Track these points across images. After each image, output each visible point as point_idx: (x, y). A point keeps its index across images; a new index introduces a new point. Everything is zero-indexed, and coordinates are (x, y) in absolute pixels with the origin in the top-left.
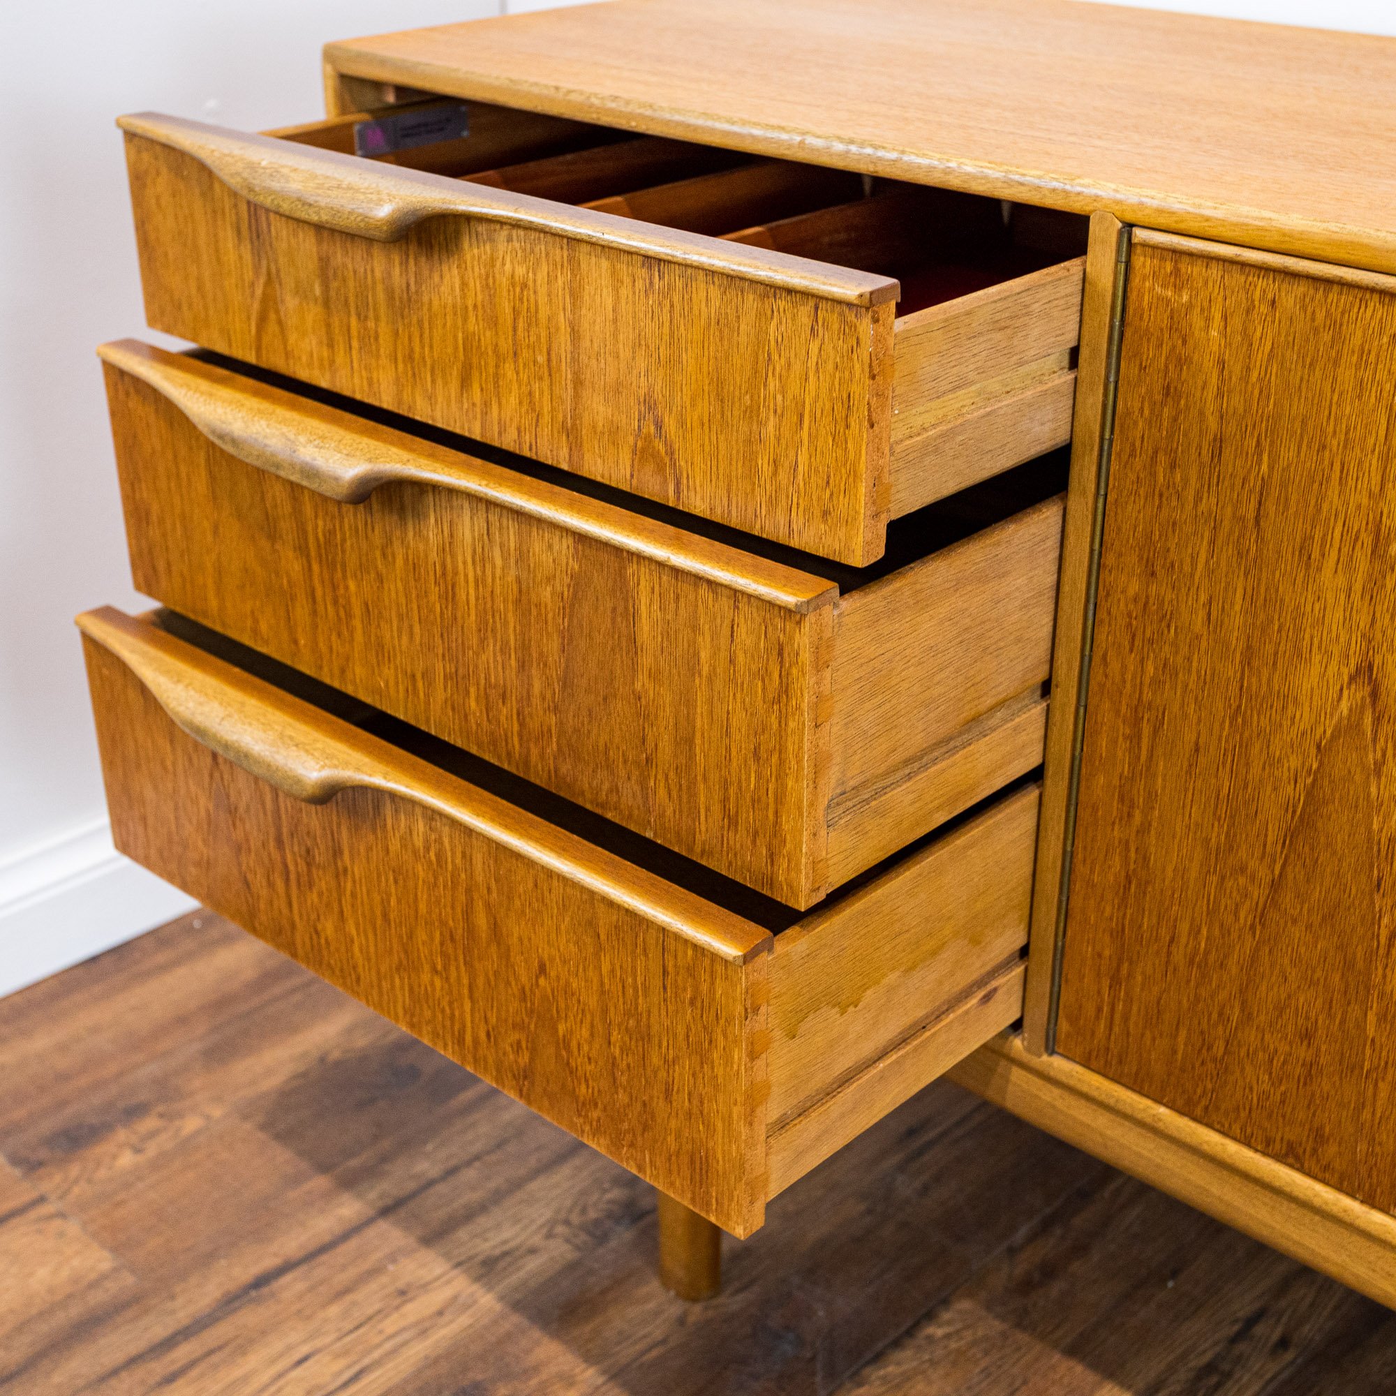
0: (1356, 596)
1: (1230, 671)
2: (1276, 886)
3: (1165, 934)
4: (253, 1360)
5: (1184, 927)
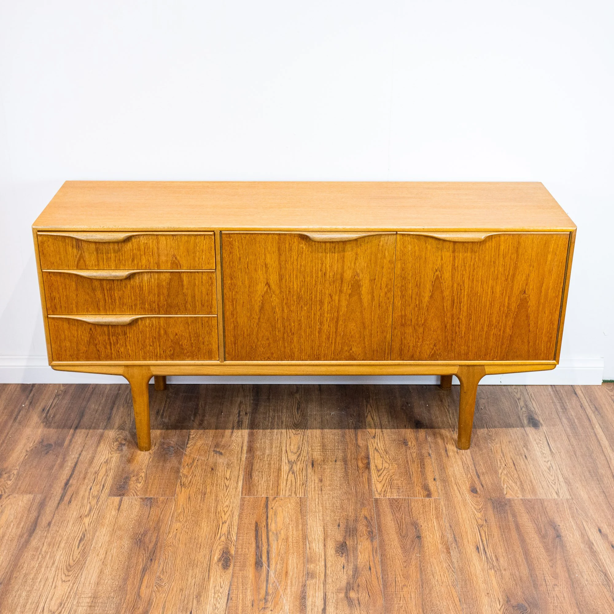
0: (264, 274)
1: (247, 290)
2: (259, 319)
3: (242, 333)
4: (81, 493)
5: (245, 331)
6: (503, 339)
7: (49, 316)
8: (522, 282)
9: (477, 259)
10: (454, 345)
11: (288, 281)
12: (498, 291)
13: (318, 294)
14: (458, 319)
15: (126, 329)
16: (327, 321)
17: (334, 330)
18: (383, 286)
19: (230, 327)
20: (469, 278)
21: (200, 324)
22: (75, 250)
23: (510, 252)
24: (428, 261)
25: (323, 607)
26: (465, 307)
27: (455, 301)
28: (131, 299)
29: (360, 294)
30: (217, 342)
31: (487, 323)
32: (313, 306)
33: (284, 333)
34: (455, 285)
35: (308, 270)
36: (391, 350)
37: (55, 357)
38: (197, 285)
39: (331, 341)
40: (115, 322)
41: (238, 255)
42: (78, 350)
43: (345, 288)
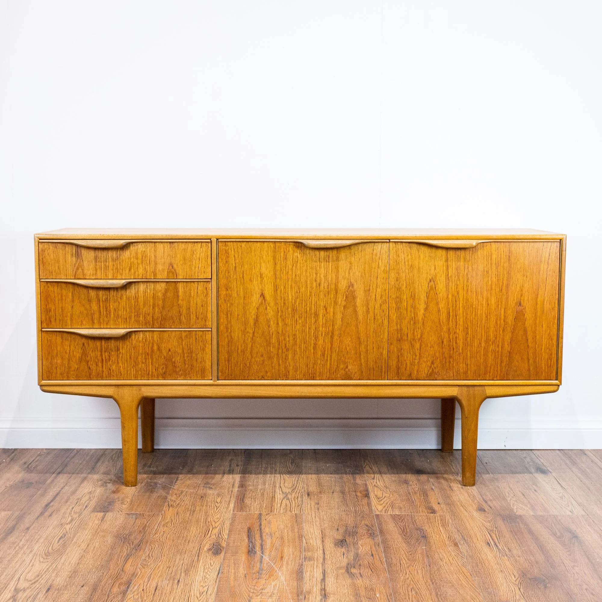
3: (236, 349)
4: (63, 511)
5: (240, 346)
6: (502, 356)
7: (43, 330)
8: (516, 293)
9: (470, 268)
10: (452, 363)
11: (283, 291)
12: (493, 302)
13: (313, 306)
14: (455, 333)
15: (119, 345)
16: (322, 335)
17: (330, 346)
18: (378, 297)
19: (224, 342)
20: (463, 289)
21: (194, 339)
22: (74, 259)
23: (502, 260)
24: (421, 270)
25: (322, 578)
26: (461, 320)
27: (451, 314)
28: (126, 311)
29: (355, 306)
30: (210, 359)
31: (484, 339)
32: (307, 319)
33: (279, 349)
34: (450, 296)
35: (303, 280)
36: (388, 367)
37: (45, 376)
38: (192, 296)
39: (326, 358)
40: (108, 334)
41: (234, 265)
42: (69, 368)
43: (340, 300)
